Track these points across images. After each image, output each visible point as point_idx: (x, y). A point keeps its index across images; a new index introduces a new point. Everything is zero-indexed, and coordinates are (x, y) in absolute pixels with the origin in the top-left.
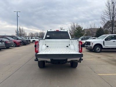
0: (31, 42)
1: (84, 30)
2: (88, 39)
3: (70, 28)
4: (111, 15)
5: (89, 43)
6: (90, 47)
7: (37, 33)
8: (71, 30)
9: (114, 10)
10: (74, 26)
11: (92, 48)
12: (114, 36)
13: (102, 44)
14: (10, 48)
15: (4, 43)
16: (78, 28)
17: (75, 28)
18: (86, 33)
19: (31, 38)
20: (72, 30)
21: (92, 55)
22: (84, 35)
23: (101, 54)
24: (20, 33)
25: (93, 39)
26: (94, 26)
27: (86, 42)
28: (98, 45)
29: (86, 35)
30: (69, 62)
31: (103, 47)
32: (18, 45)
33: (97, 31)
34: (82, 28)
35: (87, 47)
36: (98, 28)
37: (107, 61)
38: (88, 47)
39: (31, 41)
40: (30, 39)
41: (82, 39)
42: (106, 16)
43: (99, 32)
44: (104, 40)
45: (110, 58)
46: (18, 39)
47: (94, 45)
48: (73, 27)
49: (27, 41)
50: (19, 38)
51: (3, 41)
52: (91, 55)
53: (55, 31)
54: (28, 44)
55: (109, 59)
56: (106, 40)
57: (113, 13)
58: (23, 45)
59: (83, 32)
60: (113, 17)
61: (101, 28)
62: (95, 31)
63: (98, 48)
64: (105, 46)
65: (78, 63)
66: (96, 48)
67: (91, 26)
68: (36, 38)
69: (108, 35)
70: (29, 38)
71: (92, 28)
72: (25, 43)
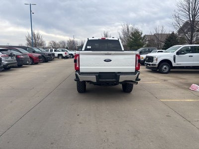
0: (56, 57)
1: (144, 36)
2: (150, 51)
3: (121, 33)
4: (190, 12)
5: (151, 59)
6: (152, 65)
7: (63, 42)
8: (122, 36)
9: (197, 3)
10: (128, 29)
11: (156, 66)
12: (191, 47)
13: (172, 60)
14: (24, 66)
15: (15, 58)
16: (135, 33)
17: (130, 33)
18: (147, 42)
19: (55, 51)
20: (124, 37)
21: (155, 77)
22: (144, 46)
23: (169, 76)
24: (34, 42)
25: (158, 52)
26: (162, 31)
27: (147, 57)
28: (166, 62)
29: (148, 46)
30: (121, 83)
31: (173, 65)
32: (36, 61)
33: (167, 39)
34: (142, 33)
35: (148, 64)
36: (168, 33)
37: (176, 85)
38: (150, 65)
39: (56, 55)
40: (53, 52)
41: (141, 53)
42: (182, 13)
43: (170, 41)
44: (175, 53)
45: (181, 80)
46: (34, 52)
47: (158, 62)
48: (127, 31)
49: (49, 55)
50: (37, 50)
51: (14, 55)
52: (153, 77)
53: (99, 40)
54: (51, 60)
55: (181, 82)
56: (178, 53)
57: (194, 8)
58: (43, 62)
59: (143, 40)
60: (194, 16)
61: (173, 33)
62: (164, 39)
63: (164, 67)
64: (176, 63)
65: (134, 85)
66: (162, 66)
67: (156, 29)
68: (63, 51)
69: (182, 46)
70: (51, 51)
71: (158, 34)
72: (46, 58)
